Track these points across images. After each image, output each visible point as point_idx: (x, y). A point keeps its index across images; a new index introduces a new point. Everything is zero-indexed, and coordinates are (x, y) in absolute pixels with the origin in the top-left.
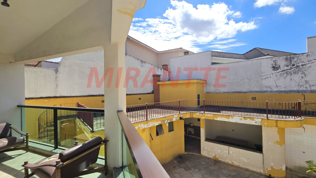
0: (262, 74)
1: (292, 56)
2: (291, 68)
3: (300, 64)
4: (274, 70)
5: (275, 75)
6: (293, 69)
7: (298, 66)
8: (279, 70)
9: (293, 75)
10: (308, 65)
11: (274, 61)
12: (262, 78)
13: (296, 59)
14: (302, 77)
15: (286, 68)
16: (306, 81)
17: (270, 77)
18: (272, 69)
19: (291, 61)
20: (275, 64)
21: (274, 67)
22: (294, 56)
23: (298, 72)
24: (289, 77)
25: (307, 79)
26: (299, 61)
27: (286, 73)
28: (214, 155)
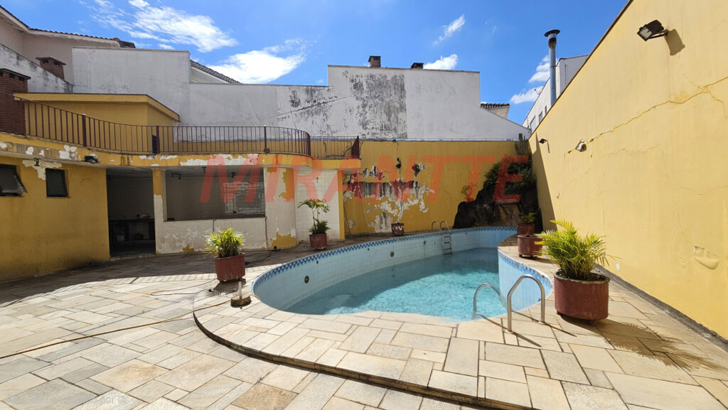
0: (278, 111)
1: (313, 88)
2: (312, 106)
3: (321, 101)
4: (293, 106)
5: (295, 114)
6: (314, 107)
7: (319, 104)
8: (299, 107)
9: (314, 116)
10: (329, 104)
11: (293, 92)
12: (279, 117)
13: (317, 92)
14: (324, 120)
15: (307, 105)
16: (327, 125)
17: (289, 117)
18: (290, 103)
19: (312, 94)
20: (295, 97)
21: (293, 102)
22: (316, 88)
23: (320, 112)
24: (310, 118)
25: (328, 122)
26: (320, 97)
27: (308, 111)
28: (185, 246)
